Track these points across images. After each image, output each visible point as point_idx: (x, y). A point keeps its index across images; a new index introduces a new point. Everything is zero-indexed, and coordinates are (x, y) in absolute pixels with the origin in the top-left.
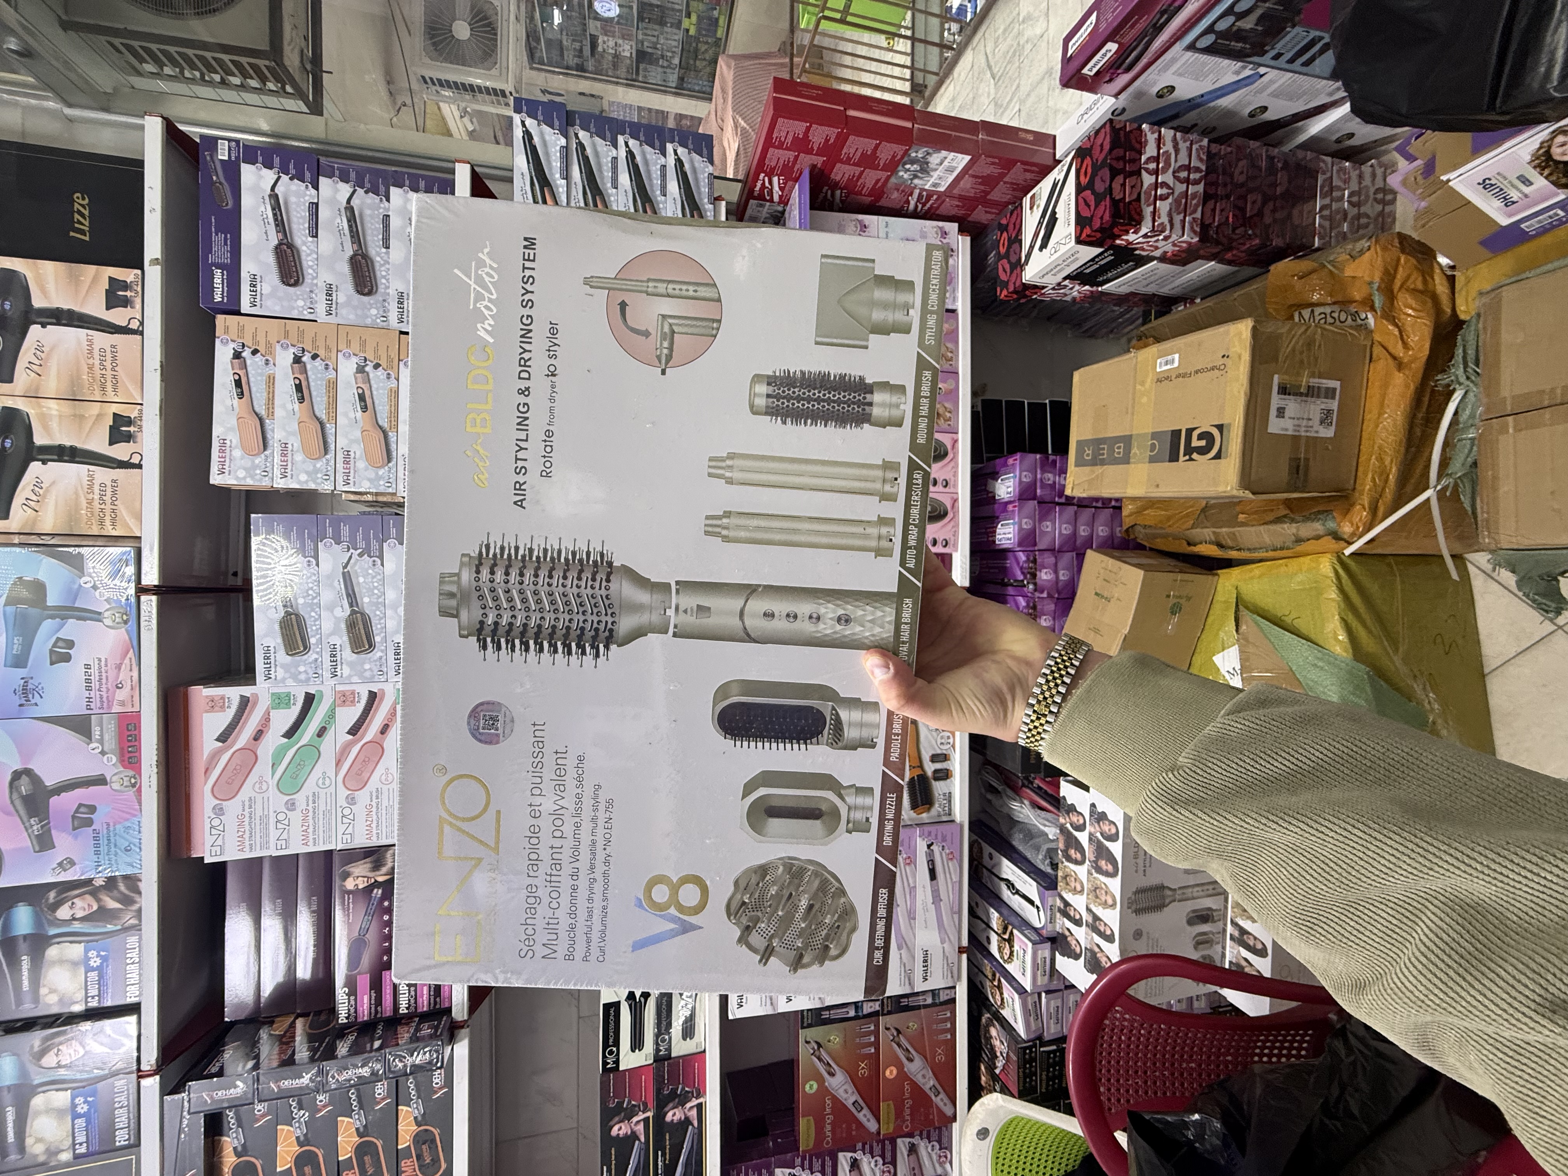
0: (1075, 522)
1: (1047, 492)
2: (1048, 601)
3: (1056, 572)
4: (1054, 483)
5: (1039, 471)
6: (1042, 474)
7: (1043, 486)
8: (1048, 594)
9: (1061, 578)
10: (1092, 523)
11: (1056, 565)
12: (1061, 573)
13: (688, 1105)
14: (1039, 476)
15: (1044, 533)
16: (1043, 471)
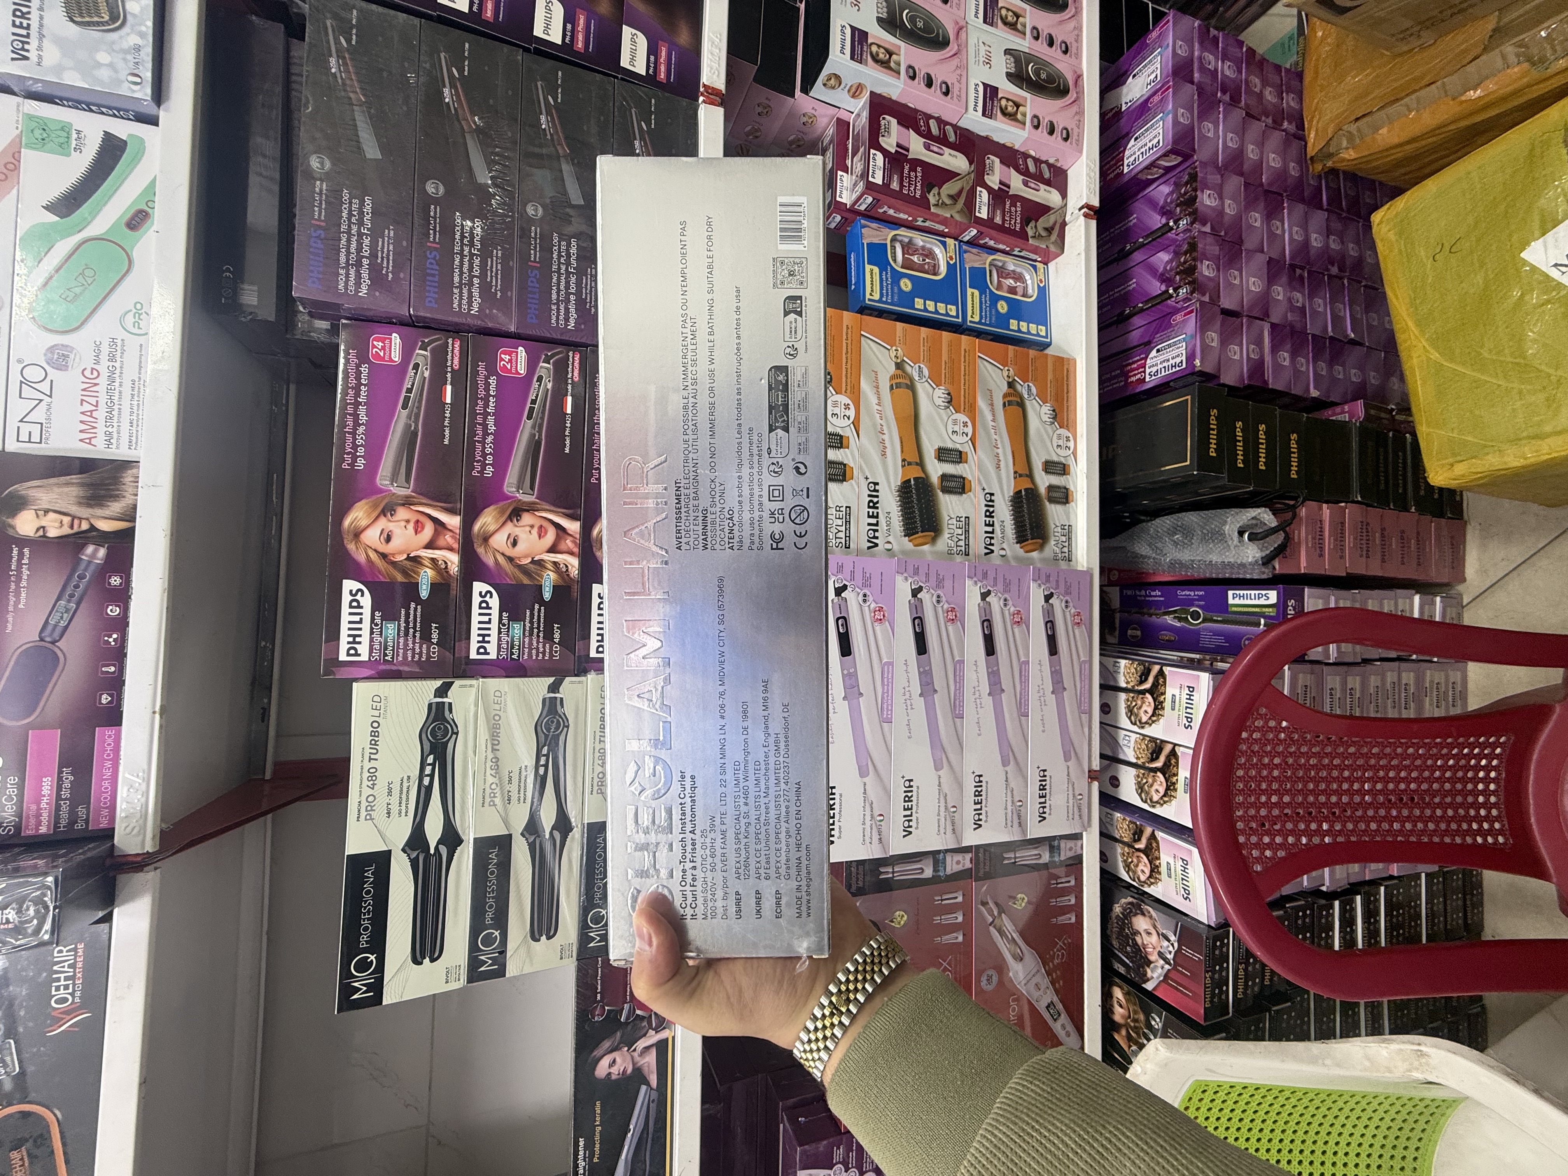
0: (1241, 132)
1: (1207, 80)
2: (1210, 239)
3: (1221, 198)
4: (1216, 70)
5: (1197, 46)
6: (1202, 52)
7: (1203, 69)
8: (1212, 228)
9: (1227, 211)
10: (1261, 145)
11: (1221, 186)
12: (1228, 202)
13: (641, 1044)
14: (1196, 54)
15: (1203, 137)
16: (1203, 47)
